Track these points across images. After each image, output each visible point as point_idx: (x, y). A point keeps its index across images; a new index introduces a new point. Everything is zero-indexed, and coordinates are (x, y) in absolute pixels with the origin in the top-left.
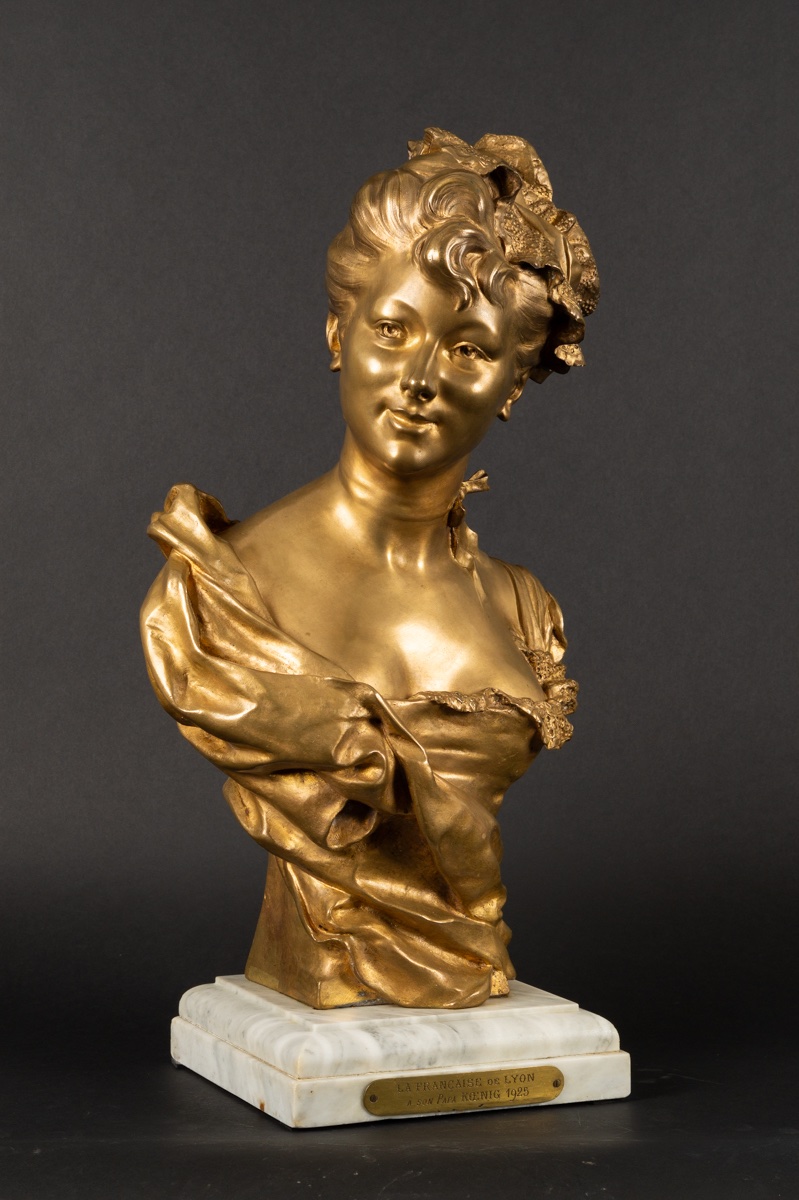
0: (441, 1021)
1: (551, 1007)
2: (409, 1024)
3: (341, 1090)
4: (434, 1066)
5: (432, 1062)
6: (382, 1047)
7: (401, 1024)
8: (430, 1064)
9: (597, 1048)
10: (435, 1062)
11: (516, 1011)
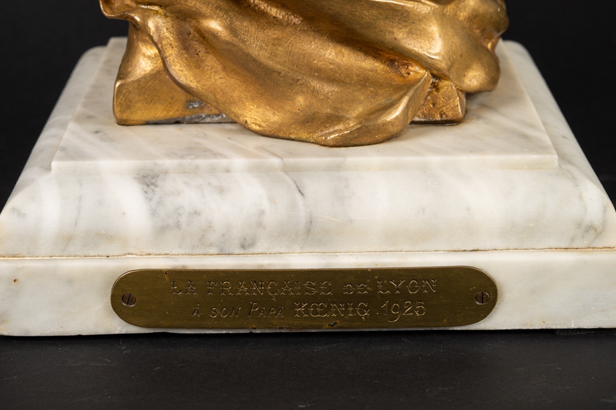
0: (287, 169)
1: (502, 158)
2: (228, 171)
3: (70, 281)
4: (252, 250)
5: (246, 245)
6: (154, 213)
7: (213, 170)
8: (243, 246)
9: (573, 239)
10: (252, 244)
11: (434, 160)
